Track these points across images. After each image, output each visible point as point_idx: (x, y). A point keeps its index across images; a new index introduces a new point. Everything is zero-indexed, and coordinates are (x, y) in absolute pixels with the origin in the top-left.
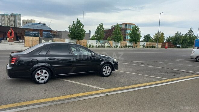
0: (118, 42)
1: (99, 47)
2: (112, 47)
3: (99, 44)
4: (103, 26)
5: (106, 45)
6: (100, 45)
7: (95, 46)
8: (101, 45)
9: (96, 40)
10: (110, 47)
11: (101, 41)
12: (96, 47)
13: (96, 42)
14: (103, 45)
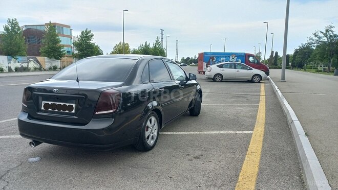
0: (57, 59)
1: (17, 70)
2: (45, 70)
3: (14, 64)
4: (17, 23)
5: (32, 65)
6: (18, 65)
7: (6, 69)
8: (20, 66)
9: (6, 57)
10: (40, 69)
11: (20, 58)
12: (10, 70)
13: (8, 60)
14: (25, 65)
